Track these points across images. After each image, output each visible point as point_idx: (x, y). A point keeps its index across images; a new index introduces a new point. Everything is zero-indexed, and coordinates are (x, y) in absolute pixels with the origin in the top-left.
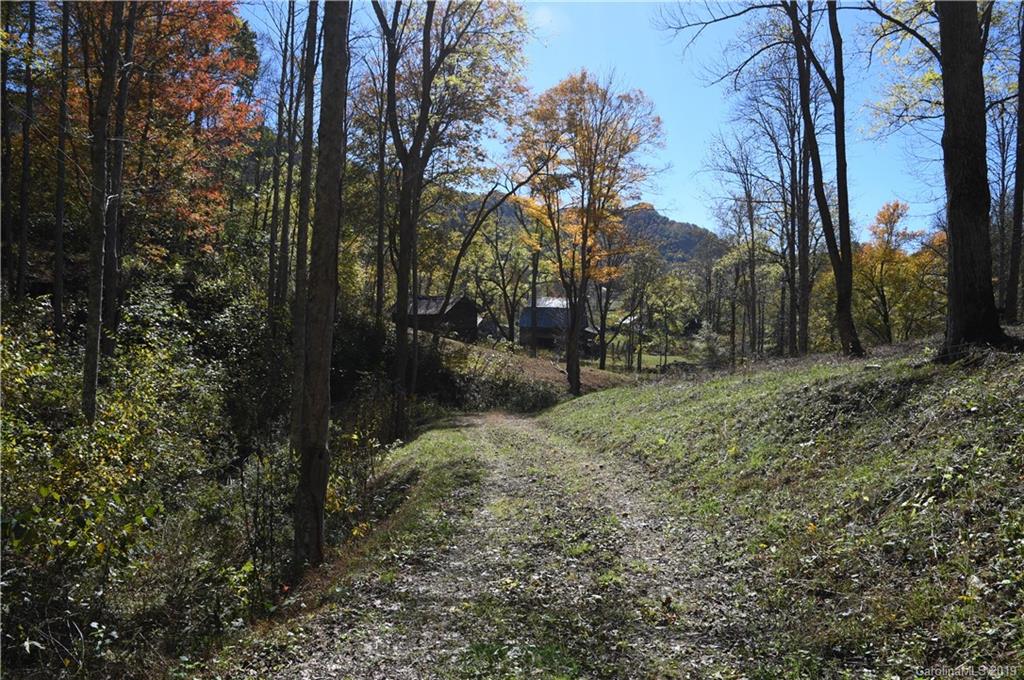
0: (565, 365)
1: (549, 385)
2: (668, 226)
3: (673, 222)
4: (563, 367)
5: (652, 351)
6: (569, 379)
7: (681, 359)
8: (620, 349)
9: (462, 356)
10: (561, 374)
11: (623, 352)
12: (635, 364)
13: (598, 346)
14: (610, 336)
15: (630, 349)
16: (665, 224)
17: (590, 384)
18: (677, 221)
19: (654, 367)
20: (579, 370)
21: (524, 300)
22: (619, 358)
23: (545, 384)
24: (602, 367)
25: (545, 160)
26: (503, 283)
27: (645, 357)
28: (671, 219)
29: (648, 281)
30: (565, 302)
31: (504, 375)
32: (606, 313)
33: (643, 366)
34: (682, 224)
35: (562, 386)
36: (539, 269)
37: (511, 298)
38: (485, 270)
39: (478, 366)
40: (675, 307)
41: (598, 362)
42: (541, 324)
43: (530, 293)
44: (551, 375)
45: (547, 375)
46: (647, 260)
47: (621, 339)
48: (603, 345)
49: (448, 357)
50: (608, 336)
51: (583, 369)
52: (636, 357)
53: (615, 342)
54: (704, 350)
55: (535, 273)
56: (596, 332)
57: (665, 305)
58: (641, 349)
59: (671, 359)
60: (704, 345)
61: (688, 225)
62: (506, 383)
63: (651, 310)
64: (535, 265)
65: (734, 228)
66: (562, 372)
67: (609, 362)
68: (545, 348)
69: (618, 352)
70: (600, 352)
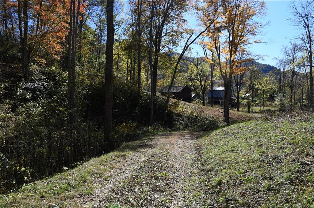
0: (223, 110)
1: (215, 118)
2: (259, 66)
3: (261, 64)
4: (222, 110)
5: (257, 105)
6: (225, 115)
7: (268, 108)
8: (244, 105)
9: (176, 105)
10: (221, 113)
11: (246, 106)
12: (251, 110)
13: (236, 103)
14: (241, 100)
15: (249, 105)
16: (258, 65)
17: (234, 117)
18: (262, 64)
19: (258, 111)
20: (229, 112)
21: (208, 87)
22: (244, 108)
23: (213, 117)
24: (238, 110)
25: (212, 21)
26: (200, 81)
27: (254, 108)
28: (260, 63)
29: (255, 79)
30: (224, 88)
31: (195, 114)
32: (239, 91)
33: (254, 111)
34: (264, 65)
35: (221, 118)
36: (214, 75)
37: (204, 86)
38: (194, 76)
39: (183, 109)
40: (267, 88)
41: (237, 109)
42: (215, 96)
43: (210, 84)
44: (216, 114)
45: (215, 114)
46: (255, 71)
47: (245, 101)
48: (238, 103)
49: (170, 106)
50: (240, 100)
51: (230, 111)
52: (251, 108)
53: (243, 102)
54: (279, 104)
55: (212, 76)
56: (236, 98)
57: (263, 87)
58: (253, 104)
59: (265, 109)
60: (280, 103)
61: (266, 65)
62: (196, 117)
63: (257, 89)
64: (212, 73)
65: (292, 56)
66: (221, 112)
67: (240, 109)
68: (217, 104)
69: (244, 106)
70: (237, 106)
